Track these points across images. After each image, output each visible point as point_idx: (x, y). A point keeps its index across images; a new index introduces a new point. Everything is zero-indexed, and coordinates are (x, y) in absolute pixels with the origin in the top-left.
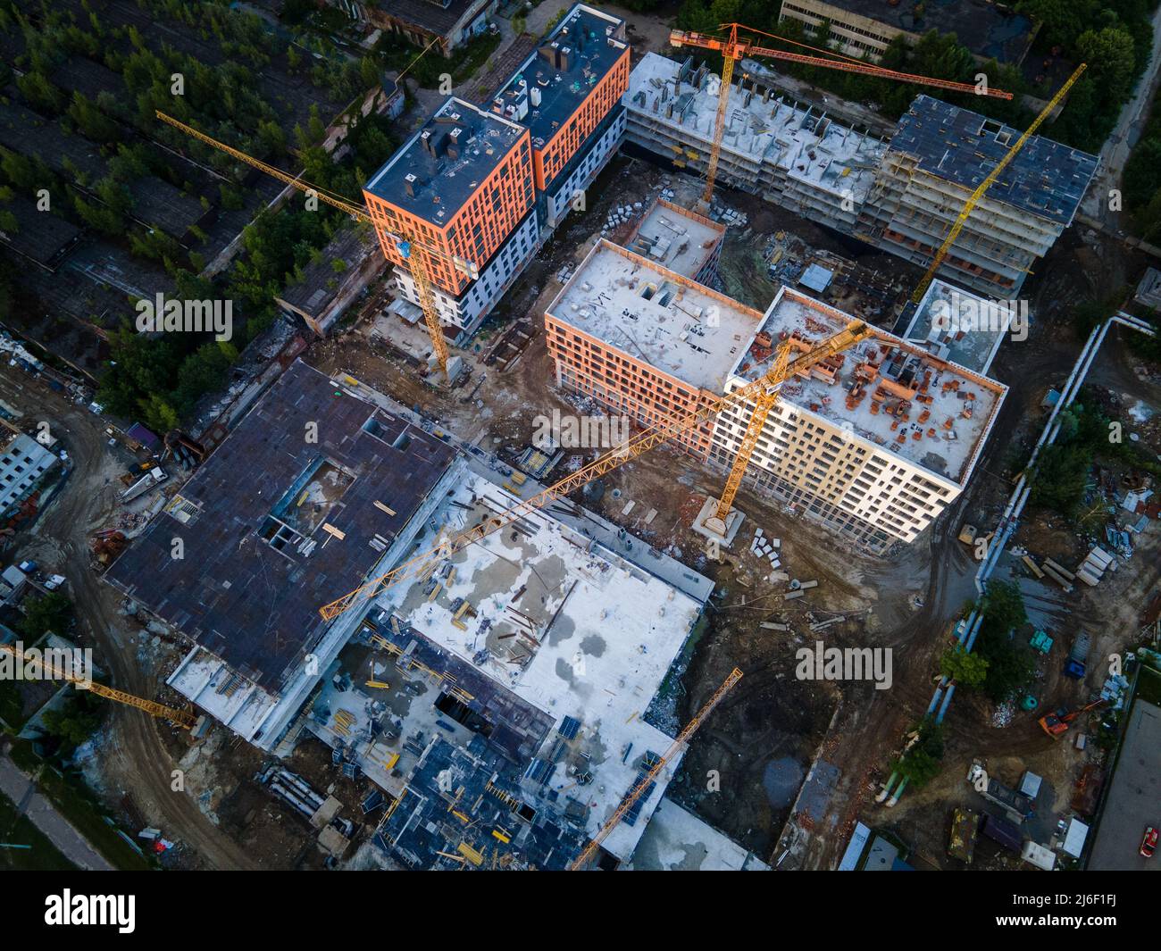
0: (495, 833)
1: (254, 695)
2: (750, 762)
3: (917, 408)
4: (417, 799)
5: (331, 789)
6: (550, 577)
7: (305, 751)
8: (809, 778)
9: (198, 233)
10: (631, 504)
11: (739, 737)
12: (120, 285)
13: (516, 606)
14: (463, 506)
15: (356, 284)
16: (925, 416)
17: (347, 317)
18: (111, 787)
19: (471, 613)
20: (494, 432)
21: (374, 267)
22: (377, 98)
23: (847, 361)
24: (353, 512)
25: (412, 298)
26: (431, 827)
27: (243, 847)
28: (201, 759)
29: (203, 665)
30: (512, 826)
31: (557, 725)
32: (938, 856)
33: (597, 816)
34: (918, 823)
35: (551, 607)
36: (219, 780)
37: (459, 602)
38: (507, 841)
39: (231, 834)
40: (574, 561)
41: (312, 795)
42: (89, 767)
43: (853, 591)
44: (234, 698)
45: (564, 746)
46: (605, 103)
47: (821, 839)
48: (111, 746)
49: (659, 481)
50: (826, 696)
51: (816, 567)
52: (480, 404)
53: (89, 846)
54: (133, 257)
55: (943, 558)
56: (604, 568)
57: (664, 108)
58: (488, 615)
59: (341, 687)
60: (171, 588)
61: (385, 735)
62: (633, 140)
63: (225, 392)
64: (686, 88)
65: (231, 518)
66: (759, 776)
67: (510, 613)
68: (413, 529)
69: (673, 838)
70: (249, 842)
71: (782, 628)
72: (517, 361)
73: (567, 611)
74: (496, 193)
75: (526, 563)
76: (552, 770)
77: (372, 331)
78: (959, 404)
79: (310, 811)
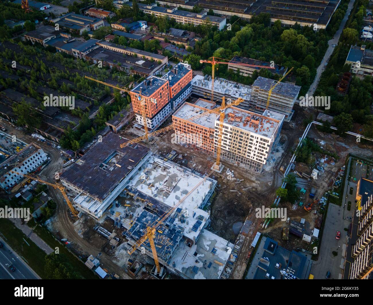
0: (159, 231)
1: (95, 203)
2: (228, 224)
3: (260, 126)
4: (138, 224)
5: (114, 231)
6: (173, 178)
7: (107, 221)
8: (244, 224)
9: (88, 109)
10: (195, 164)
11: (225, 218)
12: (68, 121)
13: (165, 184)
14: (151, 164)
15: (126, 121)
16: (262, 127)
17: (123, 128)
18: (54, 230)
19: (153, 186)
20: (159, 151)
21: (130, 118)
22: (132, 84)
23: (243, 118)
24: (124, 162)
25: (139, 123)
26: (141, 230)
27: (89, 243)
28: (79, 223)
29: (82, 196)
30: (163, 229)
31: (176, 210)
32: (280, 240)
33: (187, 230)
34: (274, 233)
35: (174, 184)
36: (84, 227)
37: (150, 184)
38: (162, 233)
39: (86, 240)
40: (180, 174)
41: (108, 232)
42: (49, 225)
43: (253, 182)
44: (90, 204)
45: (177, 215)
46: (187, 81)
47: (248, 238)
48: (55, 221)
49: (202, 160)
50: (248, 206)
51: (243, 177)
52: (156, 145)
53: (46, 245)
54: (72, 115)
55: (276, 174)
56: (188, 176)
57: (201, 84)
58: (157, 186)
59: (117, 206)
60: (76, 178)
61: (129, 217)
62: (194, 93)
63: (92, 142)
64: (206, 81)
65: (92, 164)
66: (231, 227)
67: (163, 186)
68: (138, 167)
69: (208, 239)
70: (91, 242)
71: (236, 191)
72: (166, 136)
73: (178, 185)
74: (161, 94)
75: (167, 175)
76: (174, 220)
77: (129, 131)
78: (270, 125)
79: (108, 236)
